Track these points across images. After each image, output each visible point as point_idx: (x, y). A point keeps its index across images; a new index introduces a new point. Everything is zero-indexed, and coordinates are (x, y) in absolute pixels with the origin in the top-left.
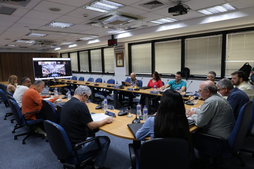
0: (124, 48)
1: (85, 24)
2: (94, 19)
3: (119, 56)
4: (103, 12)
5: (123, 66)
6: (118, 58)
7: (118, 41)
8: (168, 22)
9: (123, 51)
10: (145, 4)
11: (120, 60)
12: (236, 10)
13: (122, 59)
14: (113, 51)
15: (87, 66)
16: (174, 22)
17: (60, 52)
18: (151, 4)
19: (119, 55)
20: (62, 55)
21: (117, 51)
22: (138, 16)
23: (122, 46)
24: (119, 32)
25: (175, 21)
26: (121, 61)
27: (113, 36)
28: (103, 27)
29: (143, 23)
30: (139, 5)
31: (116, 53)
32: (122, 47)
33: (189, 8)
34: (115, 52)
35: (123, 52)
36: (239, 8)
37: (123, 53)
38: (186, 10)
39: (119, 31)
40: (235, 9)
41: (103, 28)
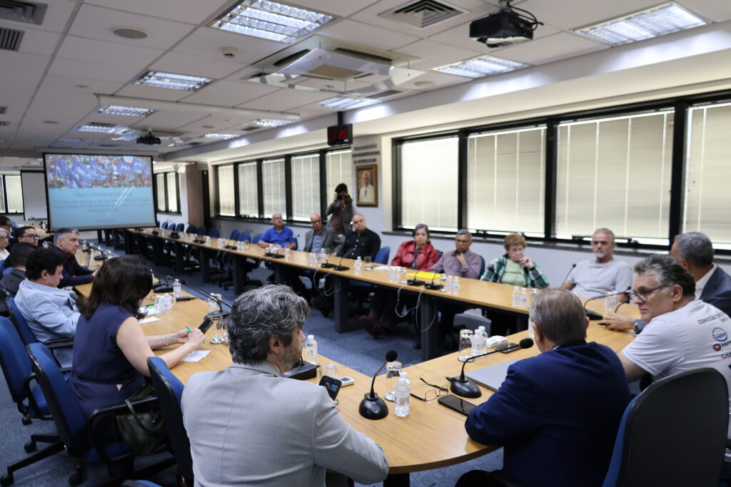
0: (378, 153)
1: (242, 79)
2: (262, 61)
3: (365, 174)
4: (279, 39)
5: (375, 205)
6: (363, 182)
7: (356, 132)
8: (494, 72)
9: (375, 160)
10: (397, 12)
11: (367, 185)
12: (710, 26)
13: (372, 184)
14: (349, 161)
15: (283, 201)
16: (512, 69)
17: (212, 162)
18: (417, 11)
19: (365, 172)
20: (220, 168)
21: (360, 162)
22: (390, 51)
23: (374, 146)
24: (355, 104)
25: (515, 67)
26: (370, 189)
27: (341, 115)
28: (291, 86)
29: (409, 75)
30: (379, 15)
31: (356, 167)
32: (373, 149)
33: (536, 22)
34: (355, 162)
35: (374, 163)
36: (718, 21)
37: (376, 166)
38: (528, 29)
39: (355, 101)
40: (704, 23)
41: (290, 90)
